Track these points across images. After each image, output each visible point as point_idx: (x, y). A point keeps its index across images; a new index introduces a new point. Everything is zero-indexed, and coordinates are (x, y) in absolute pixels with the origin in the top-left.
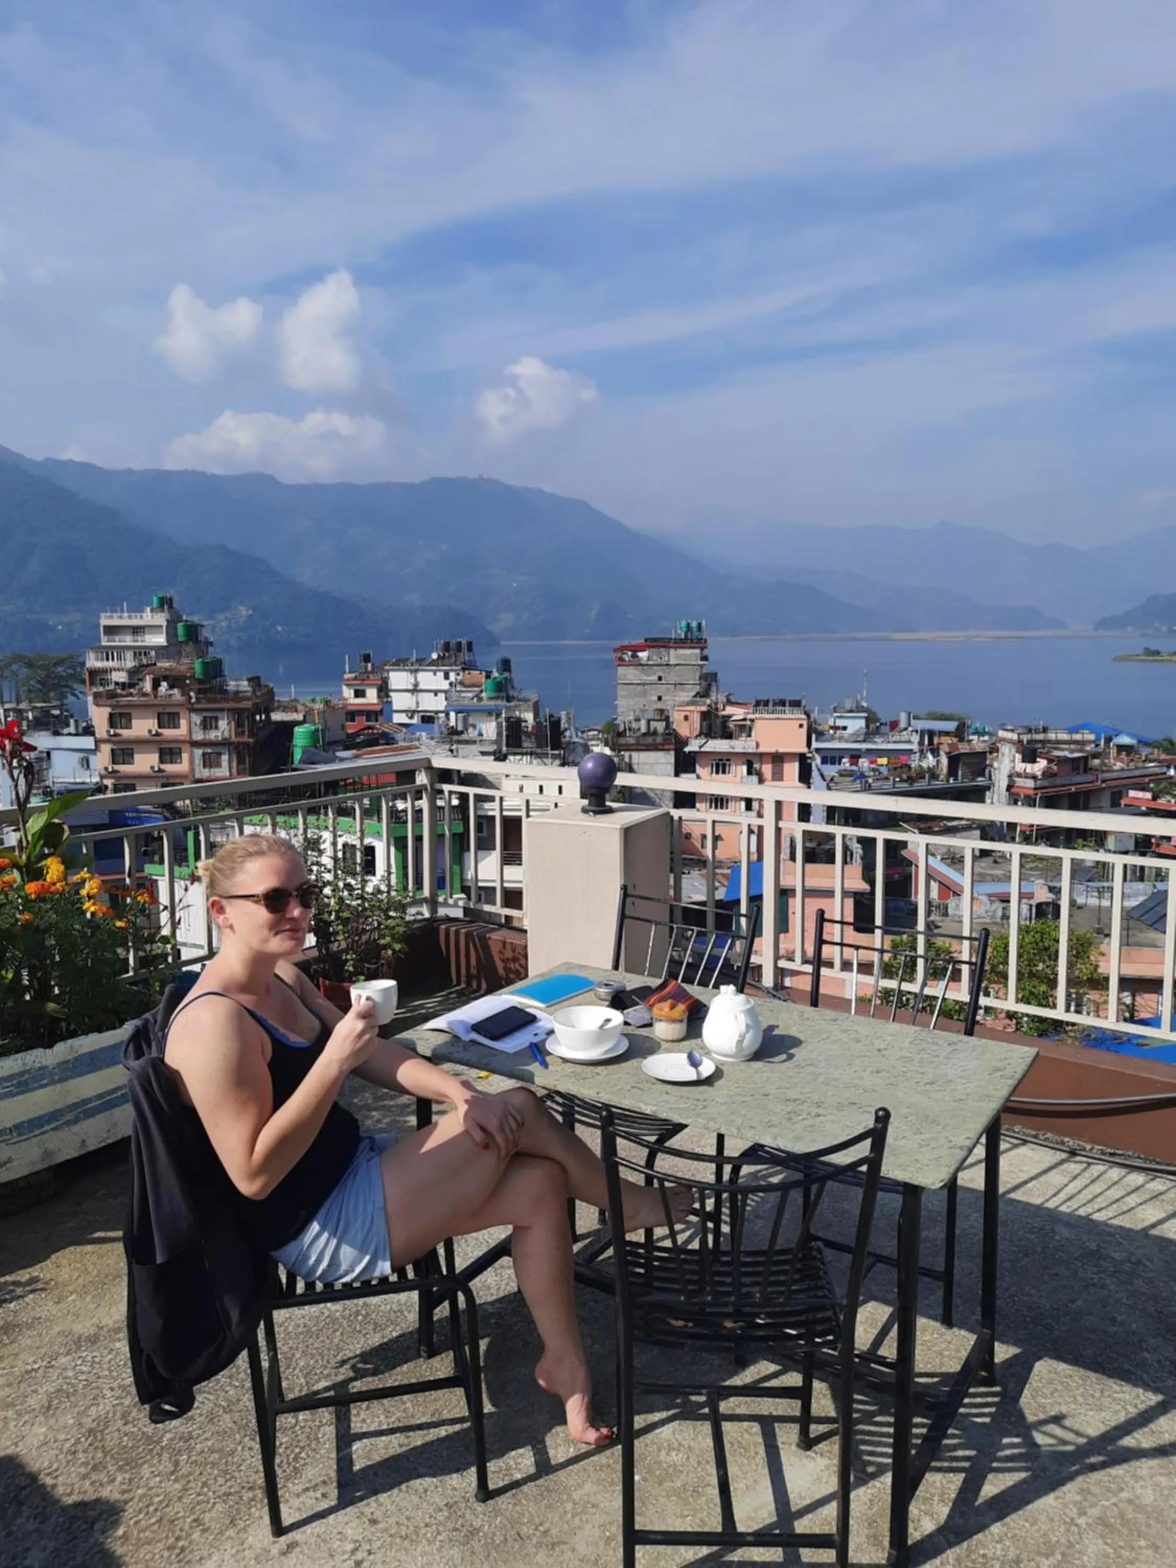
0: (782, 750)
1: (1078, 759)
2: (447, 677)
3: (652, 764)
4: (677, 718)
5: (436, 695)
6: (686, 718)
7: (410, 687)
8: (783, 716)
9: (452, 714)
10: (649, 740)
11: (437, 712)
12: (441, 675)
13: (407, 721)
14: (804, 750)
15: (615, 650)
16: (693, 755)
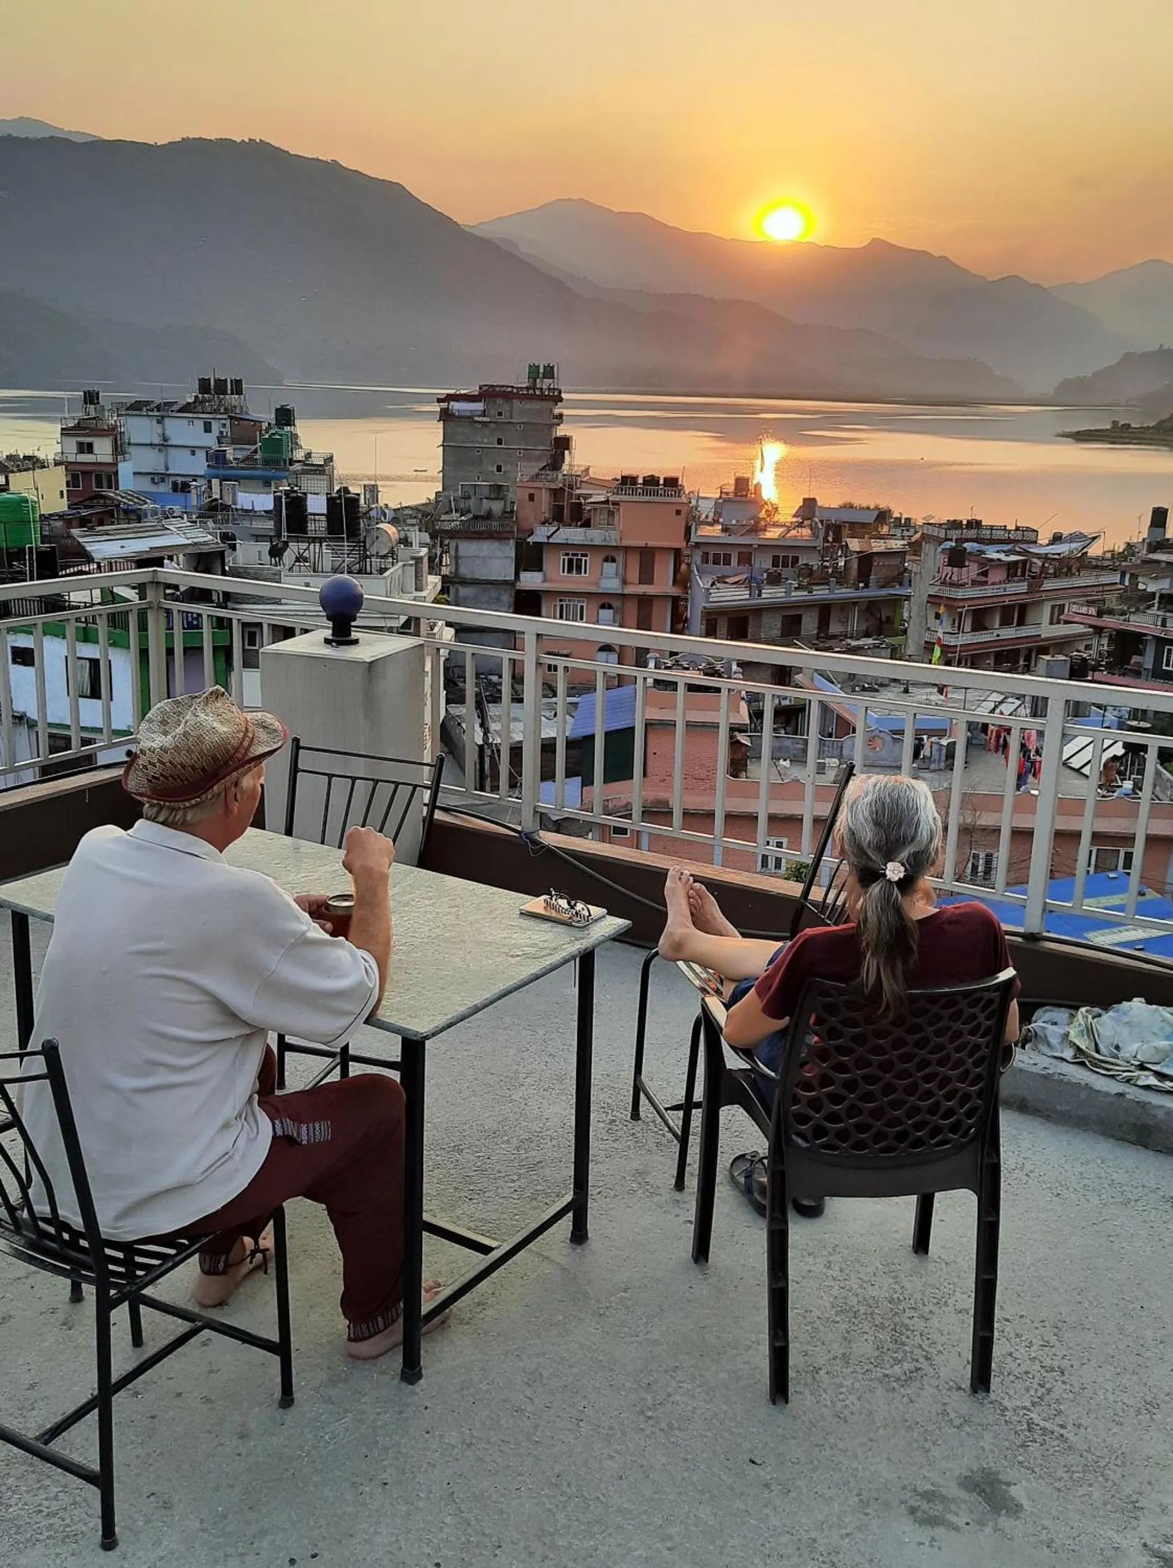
0: (651, 544)
1: (1016, 562)
2: (208, 429)
3: (484, 558)
4: (516, 495)
5: (193, 453)
6: (531, 497)
7: (157, 440)
8: (656, 499)
9: (215, 482)
10: (481, 526)
11: (195, 478)
12: (200, 425)
13: (153, 489)
14: (680, 544)
15: (439, 401)
16: (539, 546)
